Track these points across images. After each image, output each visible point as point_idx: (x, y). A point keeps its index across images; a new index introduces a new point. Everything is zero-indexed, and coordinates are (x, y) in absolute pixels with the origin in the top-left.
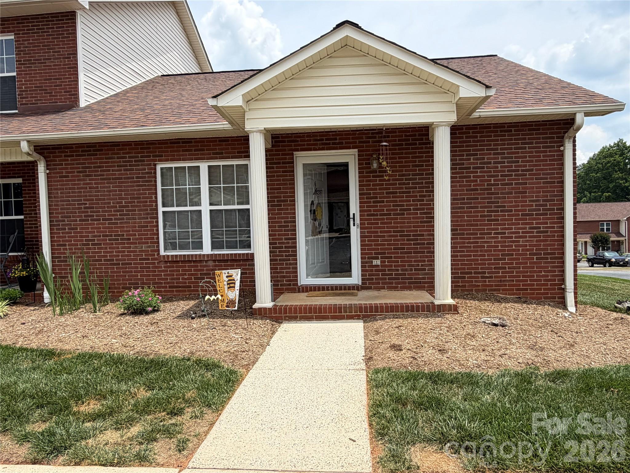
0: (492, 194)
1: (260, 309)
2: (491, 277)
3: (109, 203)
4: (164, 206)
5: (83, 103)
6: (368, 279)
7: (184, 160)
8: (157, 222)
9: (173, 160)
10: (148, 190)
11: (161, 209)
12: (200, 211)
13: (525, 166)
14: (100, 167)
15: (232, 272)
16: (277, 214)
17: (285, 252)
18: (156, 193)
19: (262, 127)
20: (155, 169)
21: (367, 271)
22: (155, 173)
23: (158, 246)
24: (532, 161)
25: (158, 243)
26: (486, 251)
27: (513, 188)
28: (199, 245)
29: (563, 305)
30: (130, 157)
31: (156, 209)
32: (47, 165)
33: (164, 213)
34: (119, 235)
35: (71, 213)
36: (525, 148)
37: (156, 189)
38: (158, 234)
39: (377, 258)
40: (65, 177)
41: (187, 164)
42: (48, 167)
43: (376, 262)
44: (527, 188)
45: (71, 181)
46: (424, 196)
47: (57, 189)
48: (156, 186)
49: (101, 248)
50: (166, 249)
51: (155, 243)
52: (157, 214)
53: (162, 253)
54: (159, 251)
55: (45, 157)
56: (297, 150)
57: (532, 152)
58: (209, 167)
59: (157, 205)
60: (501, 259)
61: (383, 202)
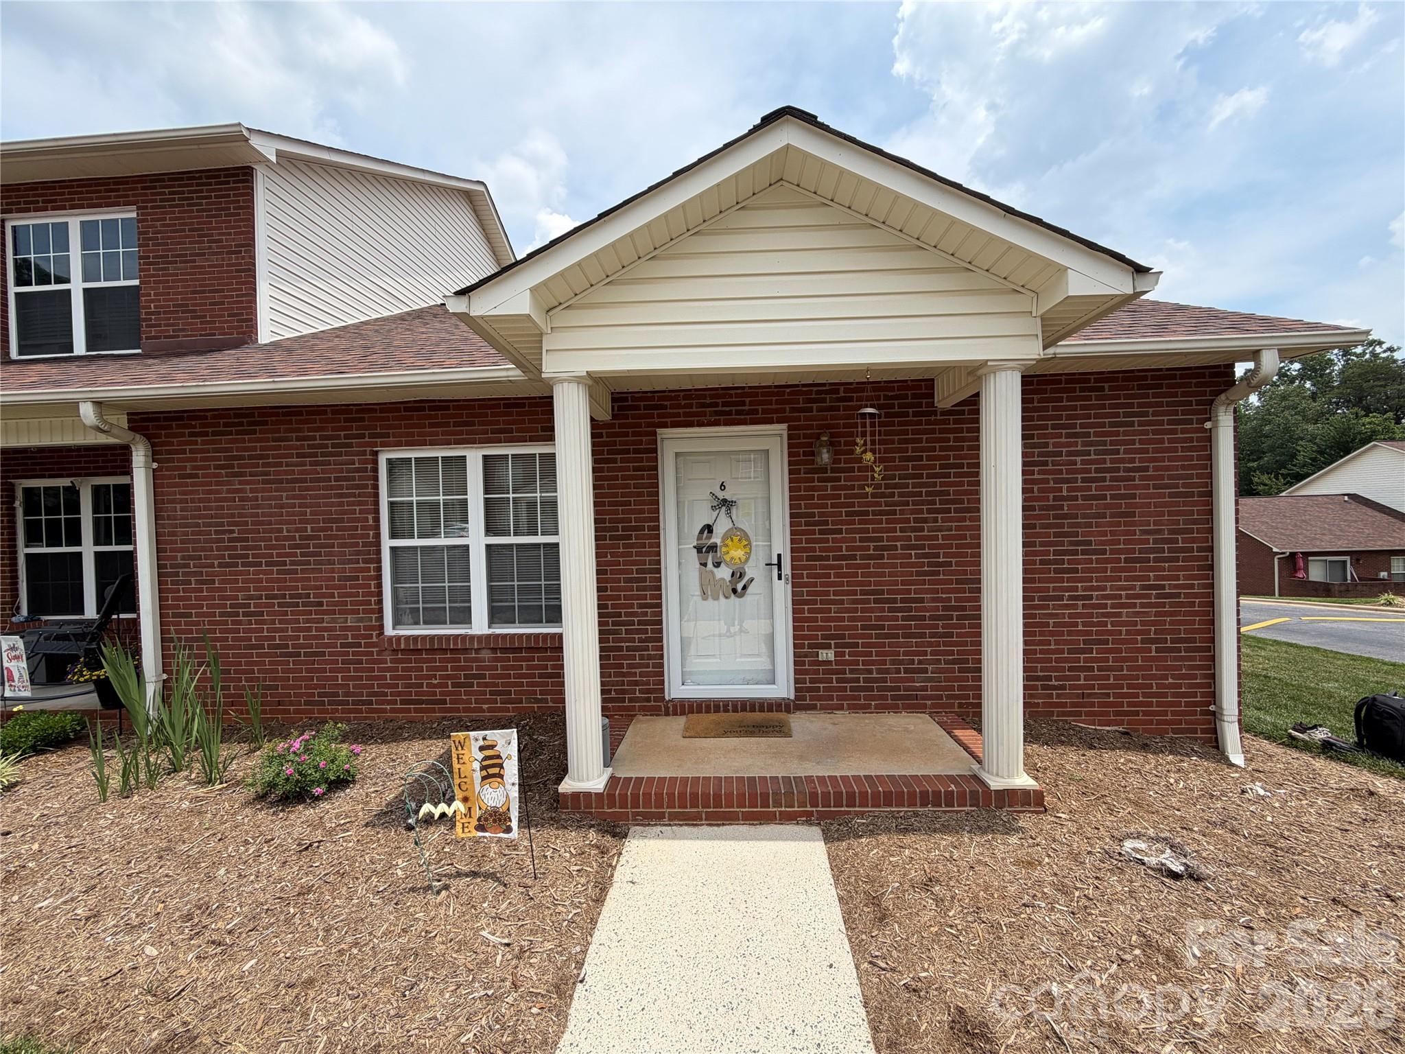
0: (1065, 517)
2: (1063, 687)
3: (280, 530)
4: (393, 535)
5: (265, 335)
6: (809, 690)
7: (432, 443)
8: (379, 569)
9: (411, 444)
10: (360, 503)
11: (387, 543)
12: (467, 547)
13: (1132, 461)
14: (261, 457)
15: (494, 735)
16: (623, 555)
17: (638, 631)
18: (377, 511)
19: (581, 369)
20: (376, 462)
21: (806, 672)
22: (376, 470)
23: (381, 618)
24: (1146, 451)
25: (381, 611)
26: (1052, 634)
27: (1107, 506)
28: (464, 615)
29: (1214, 746)
30: (323, 438)
31: (378, 544)
32: (154, 453)
33: (393, 549)
34: (299, 596)
35: (203, 549)
36: (1132, 424)
37: (377, 503)
38: (380, 594)
39: (828, 647)
40: (191, 476)
41: (440, 453)
42: (155, 455)
43: (827, 655)
44: (1136, 506)
45: (202, 484)
46: (925, 520)
47: (173, 501)
48: (377, 495)
49: (263, 622)
50: (397, 623)
51: (372, 611)
52: (379, 552)
53: (389, 631)
54: (381, 627)
55: (149, 437)
56: (665, 426)
57: (1146, 433)
58: (485, 457)
59: (378, 536)
60: (1083, 651)
61: (840, 531)
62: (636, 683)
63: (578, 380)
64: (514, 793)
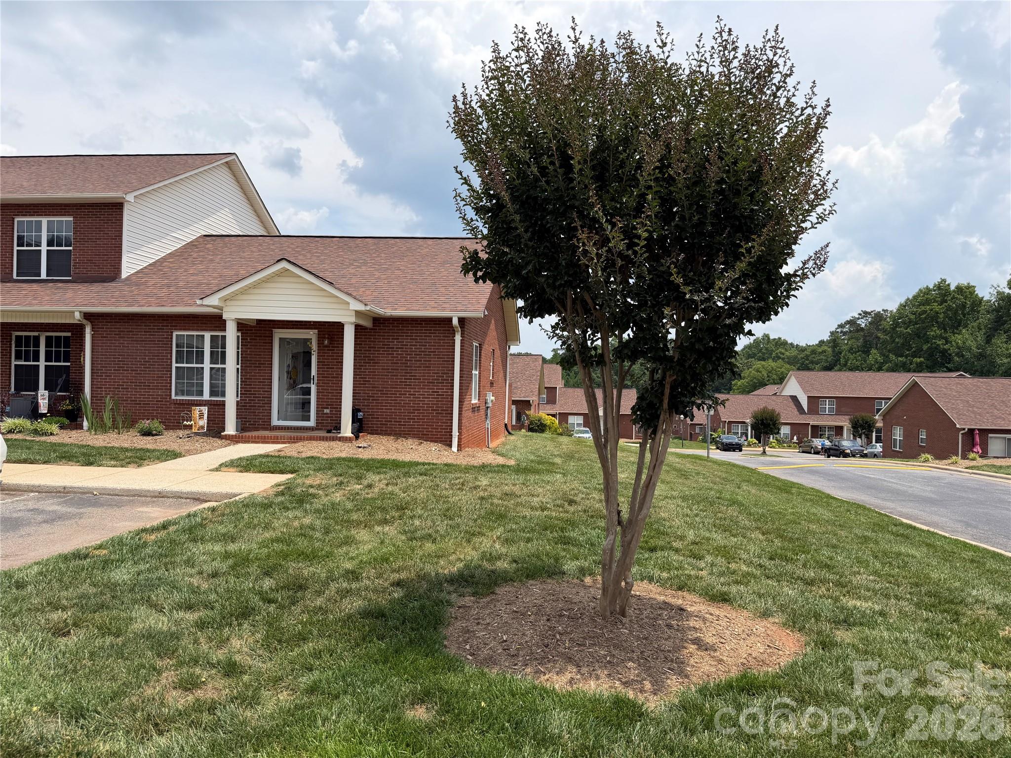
0: (408, 367)
1: (226, 435)
2: (405, 425)
3: (136, 358)
4: (177, 362)
5: (124, 275)
6: (320, 423)
7: (193, 330)
8: (171, 374)
9: (185, 330)
10: (166, 350)
11: (174, 365)
12: (203, 368)
13: (431, 349)
14: (131, 332)
15: (202, 408)
16: (258, 373)
17: (262, 400)
18: (171, 353)
19: (233, 317)
20: (172, 335)
21: (320, 417)
22: (172, 338)
23: (171, 392)
24: (435, 346)
25: (171, 389)
26: (403, 406)
27: (422, 364)
28: (201, 393)
29: (450, 446)
30: (154, 326)
31: (171, 365)
32: (93, 328)
33: (177, 367)
34: (142, 383)
35: (108, 364)
36: (431, 336)
37: (171, 350)
38: (171, 383)
39: (328, 408)
40: (105, 337)
41: (195, 333)
42: (93, 329)
43: (327, 411)
44: (431, 364)
45: (109, 340)
46: (362, 366)
47: (98, 346)
48: (172, 347)
49: (129, 392)
50: (176, 394)
51: (168, 389)
52: (171, 368)
53: (173, 397)
54: (171, 395)
55: (91, 322)
56: (275, 328)
57: (435, 340)
58: (212, 336)
59: (171, 362)
60: (412, 413)
61: (333, 368)
62: (260, 419)
63: (233, 320)
64: (206, 421)
